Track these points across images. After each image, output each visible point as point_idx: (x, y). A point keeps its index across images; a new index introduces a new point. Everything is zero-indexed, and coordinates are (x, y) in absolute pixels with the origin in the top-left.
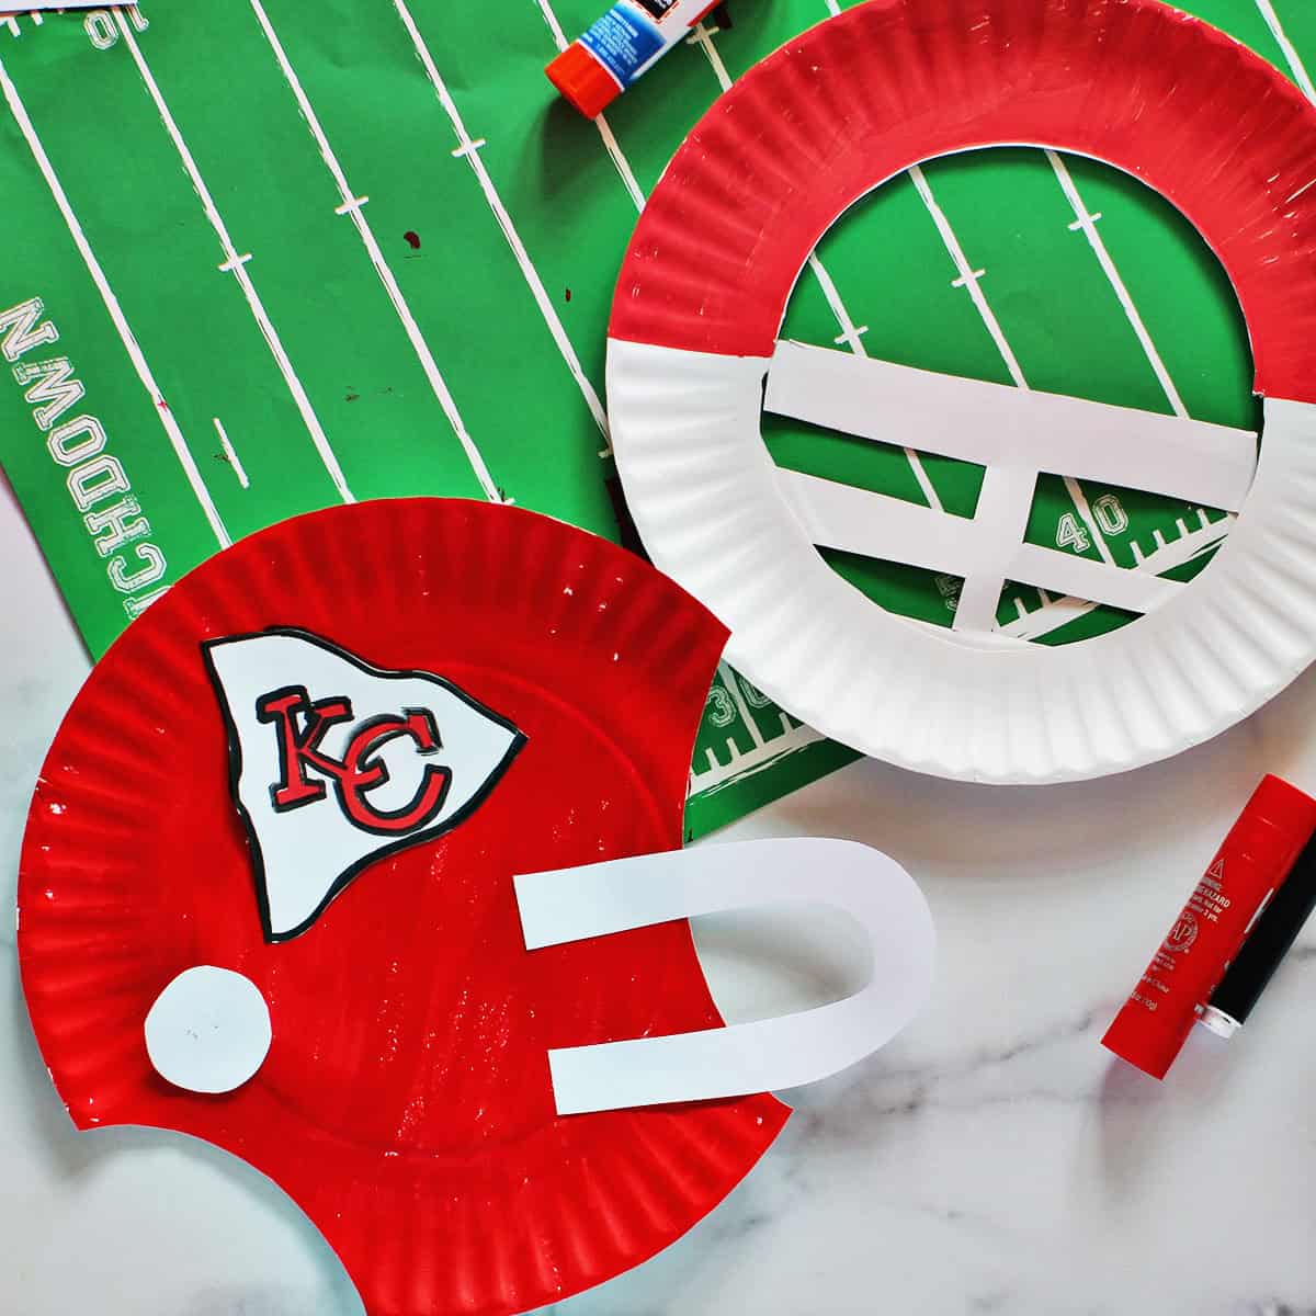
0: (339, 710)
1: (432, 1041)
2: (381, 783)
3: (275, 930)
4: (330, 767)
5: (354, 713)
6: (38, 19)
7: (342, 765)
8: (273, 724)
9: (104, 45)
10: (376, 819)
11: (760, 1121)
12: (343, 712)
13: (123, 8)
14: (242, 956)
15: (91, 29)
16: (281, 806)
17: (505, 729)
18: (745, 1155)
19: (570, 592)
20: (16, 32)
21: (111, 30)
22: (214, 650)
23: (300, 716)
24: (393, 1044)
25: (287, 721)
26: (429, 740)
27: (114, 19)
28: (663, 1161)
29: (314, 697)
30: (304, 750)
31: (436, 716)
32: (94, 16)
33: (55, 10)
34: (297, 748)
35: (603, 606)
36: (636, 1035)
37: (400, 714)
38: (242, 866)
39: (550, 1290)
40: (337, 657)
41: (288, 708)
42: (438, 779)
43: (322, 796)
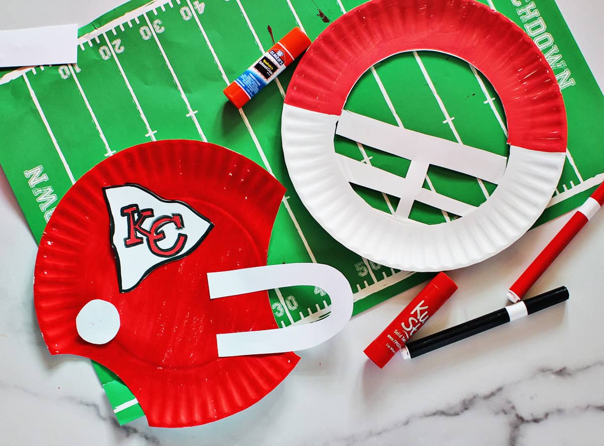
0: (149, 213)
1: (176, 330)
2: (163, 239)
3: (123, 288)
4: (145, 233)
5: (155, 214)
6: (42, 68)
7: (149, 232)
8: (126, 217)
9: (65, 77)
10: (161, 252)
11: (289, 361)
12: (151, 214)
13: (72, 65)
14: (112, 297)
15: (61, 72)
16: (127, 246)
17: (206, 222)
18: (283, 373)
19: (231, 175)
20: (35, 73)
21: (68, 72)
22: (107, 191)
23: (136, 215)
24: (162, 330)
25: (131, 217)
26: (180, 224)
27: (68, 68)
28: (255, 374)
29: (141, 208)
30: (137, 227)
31: (183, 217)
32: (61, 67)
33: (48, 65)
34: (134, 225)
35: (242, 180)
36: (247, 330)
37: (171, 216)
38: (113, 266)
39: (212, 417)
40: (149, 195)
41: (132, 212)
42: (183, 238)
43: (142, 242)
